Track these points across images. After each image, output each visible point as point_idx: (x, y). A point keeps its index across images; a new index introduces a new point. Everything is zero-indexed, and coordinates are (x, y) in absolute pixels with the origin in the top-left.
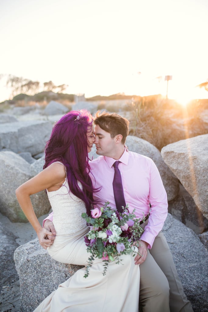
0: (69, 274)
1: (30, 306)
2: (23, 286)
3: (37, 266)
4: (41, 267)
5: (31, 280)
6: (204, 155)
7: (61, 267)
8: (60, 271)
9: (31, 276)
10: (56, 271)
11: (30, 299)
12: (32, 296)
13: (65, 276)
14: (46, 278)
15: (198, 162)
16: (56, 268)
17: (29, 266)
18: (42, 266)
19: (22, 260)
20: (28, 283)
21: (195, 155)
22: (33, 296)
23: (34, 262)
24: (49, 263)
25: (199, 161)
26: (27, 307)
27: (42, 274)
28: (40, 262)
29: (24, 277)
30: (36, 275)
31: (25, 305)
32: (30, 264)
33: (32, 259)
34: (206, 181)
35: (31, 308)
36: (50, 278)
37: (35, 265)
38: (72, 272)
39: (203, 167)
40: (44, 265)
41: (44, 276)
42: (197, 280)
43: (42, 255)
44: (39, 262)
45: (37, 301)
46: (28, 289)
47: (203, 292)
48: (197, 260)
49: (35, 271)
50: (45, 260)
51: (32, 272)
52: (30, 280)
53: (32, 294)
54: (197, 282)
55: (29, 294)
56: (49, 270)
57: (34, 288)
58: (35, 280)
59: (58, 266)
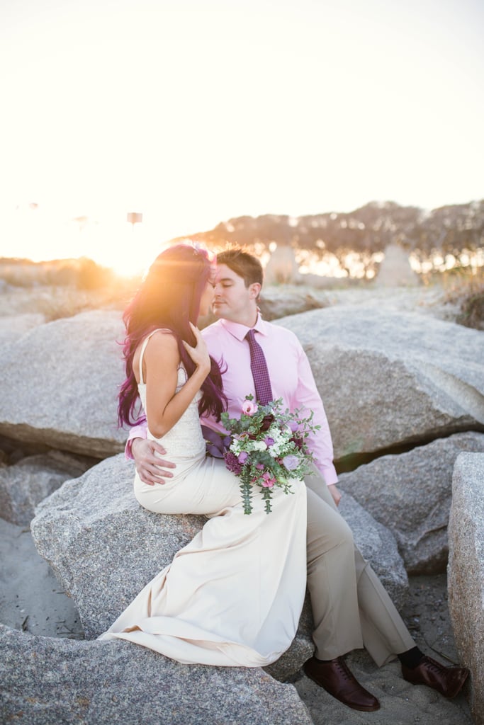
0: (186, 534)
1: (106, 613)
2: (82, 580)
3: (109, 536)
4: (117, 537)
5: (99, 565)
6: (324, 342)
7: (168, 526)
8: (165, 534)
9: (98, 557)
10: (157, 536)
11: (104, 600)
12: (107, 593)
13: (178, 540)
14: (132, 554)
15: (315, 354)
16: (155, 531)
17: (91, 540)
18: (119, 535)
19: (66, 534)
20: (93, 572)
21: (309, 343)
22: (110, 593)
23: (102, 530)
24: (138, 525)
25: (318, 353)
26: (99, 616)
27: (123, 548)
28: (116, 528)
29: (80, 563)
30: (109, 553)
31: (93, 613)
32: (94, 536)
33: (95, 526)
34: (330, 387)
35: (109, 615)
36: (142, 553)
37: (105, 534)
38: (191, 531)
39: (326, 363)
40: (125, 532)
41: (127, 551)
42: (362, 537)
43: (117, 515)
44: (112, 528)
45: (123, 597)
46: (95, 583)
47: (374, 553)
48: (348, 511)
49: (108, 547)
50: (127, 522)
51: (99, 550)
52: (96, 566)
53: (106, 589)
54: (362, 539)
55: (99, 593)
56: (138, 539)
57: (109, 577)
58: (109, 563)
59: (158, 527)
